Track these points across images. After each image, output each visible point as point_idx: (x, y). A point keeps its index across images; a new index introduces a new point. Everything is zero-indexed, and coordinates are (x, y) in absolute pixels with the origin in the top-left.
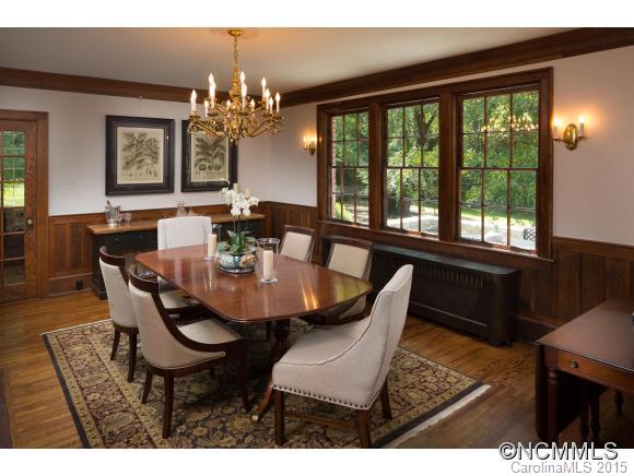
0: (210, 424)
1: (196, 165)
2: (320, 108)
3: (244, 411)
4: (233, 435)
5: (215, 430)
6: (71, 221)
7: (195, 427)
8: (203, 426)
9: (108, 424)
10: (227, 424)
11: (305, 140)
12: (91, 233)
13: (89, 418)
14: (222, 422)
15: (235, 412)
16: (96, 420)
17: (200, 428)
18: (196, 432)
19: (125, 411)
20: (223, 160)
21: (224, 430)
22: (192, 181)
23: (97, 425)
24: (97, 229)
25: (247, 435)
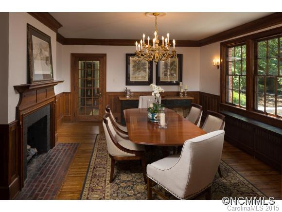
0: (128, 184)
1: (162, 74)
2: (222, 44)
3: (144, 183)
4: (134, 191)
5: (129, 186)
6: (114, 94)
7: (122, 183)
8: (126, 183)
9: (96, 171)
10: (135, 186)
11: (214, 61)
12: (119, 100)
13: (93, 167)
14: (133, 184)
15: (141, 182)
16: (94, 168)
17: (124, 184)
18: (122, 185)
19: (104, 168)
20: (175, 71)
21: (132, 188)
22: (161, 80)
23: (93, 170)
24: (121, 99)
25: (139, 193)
